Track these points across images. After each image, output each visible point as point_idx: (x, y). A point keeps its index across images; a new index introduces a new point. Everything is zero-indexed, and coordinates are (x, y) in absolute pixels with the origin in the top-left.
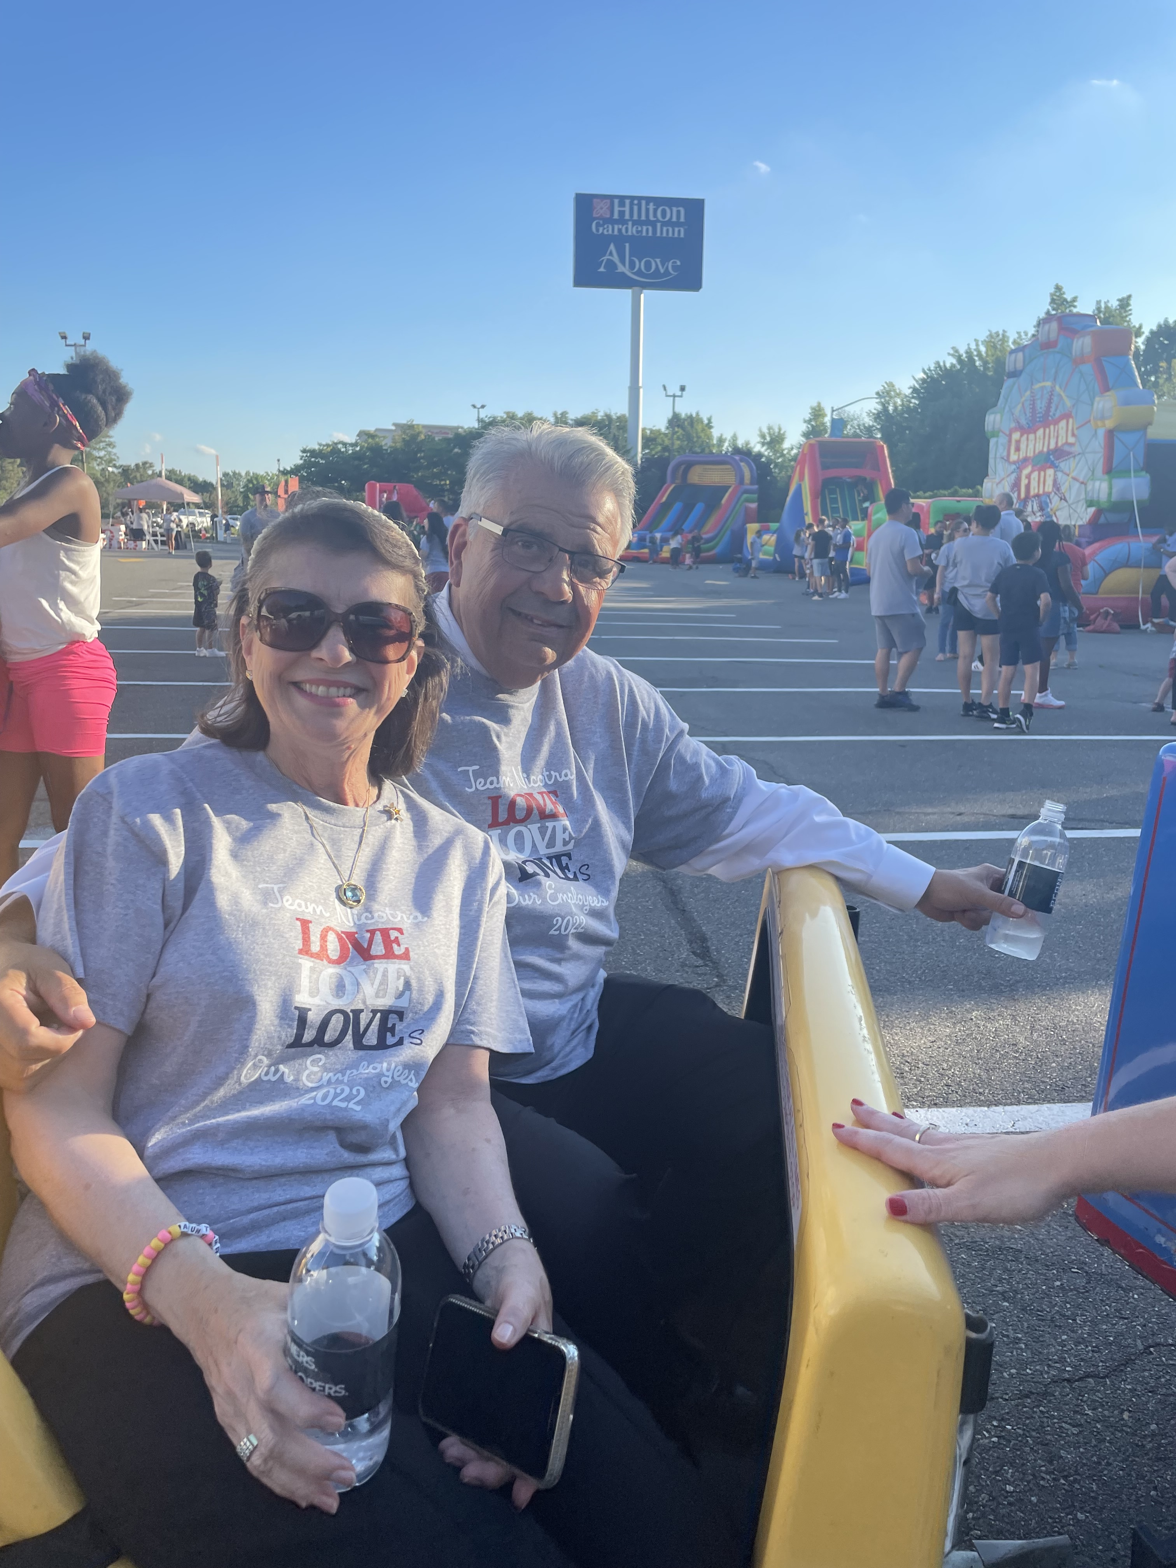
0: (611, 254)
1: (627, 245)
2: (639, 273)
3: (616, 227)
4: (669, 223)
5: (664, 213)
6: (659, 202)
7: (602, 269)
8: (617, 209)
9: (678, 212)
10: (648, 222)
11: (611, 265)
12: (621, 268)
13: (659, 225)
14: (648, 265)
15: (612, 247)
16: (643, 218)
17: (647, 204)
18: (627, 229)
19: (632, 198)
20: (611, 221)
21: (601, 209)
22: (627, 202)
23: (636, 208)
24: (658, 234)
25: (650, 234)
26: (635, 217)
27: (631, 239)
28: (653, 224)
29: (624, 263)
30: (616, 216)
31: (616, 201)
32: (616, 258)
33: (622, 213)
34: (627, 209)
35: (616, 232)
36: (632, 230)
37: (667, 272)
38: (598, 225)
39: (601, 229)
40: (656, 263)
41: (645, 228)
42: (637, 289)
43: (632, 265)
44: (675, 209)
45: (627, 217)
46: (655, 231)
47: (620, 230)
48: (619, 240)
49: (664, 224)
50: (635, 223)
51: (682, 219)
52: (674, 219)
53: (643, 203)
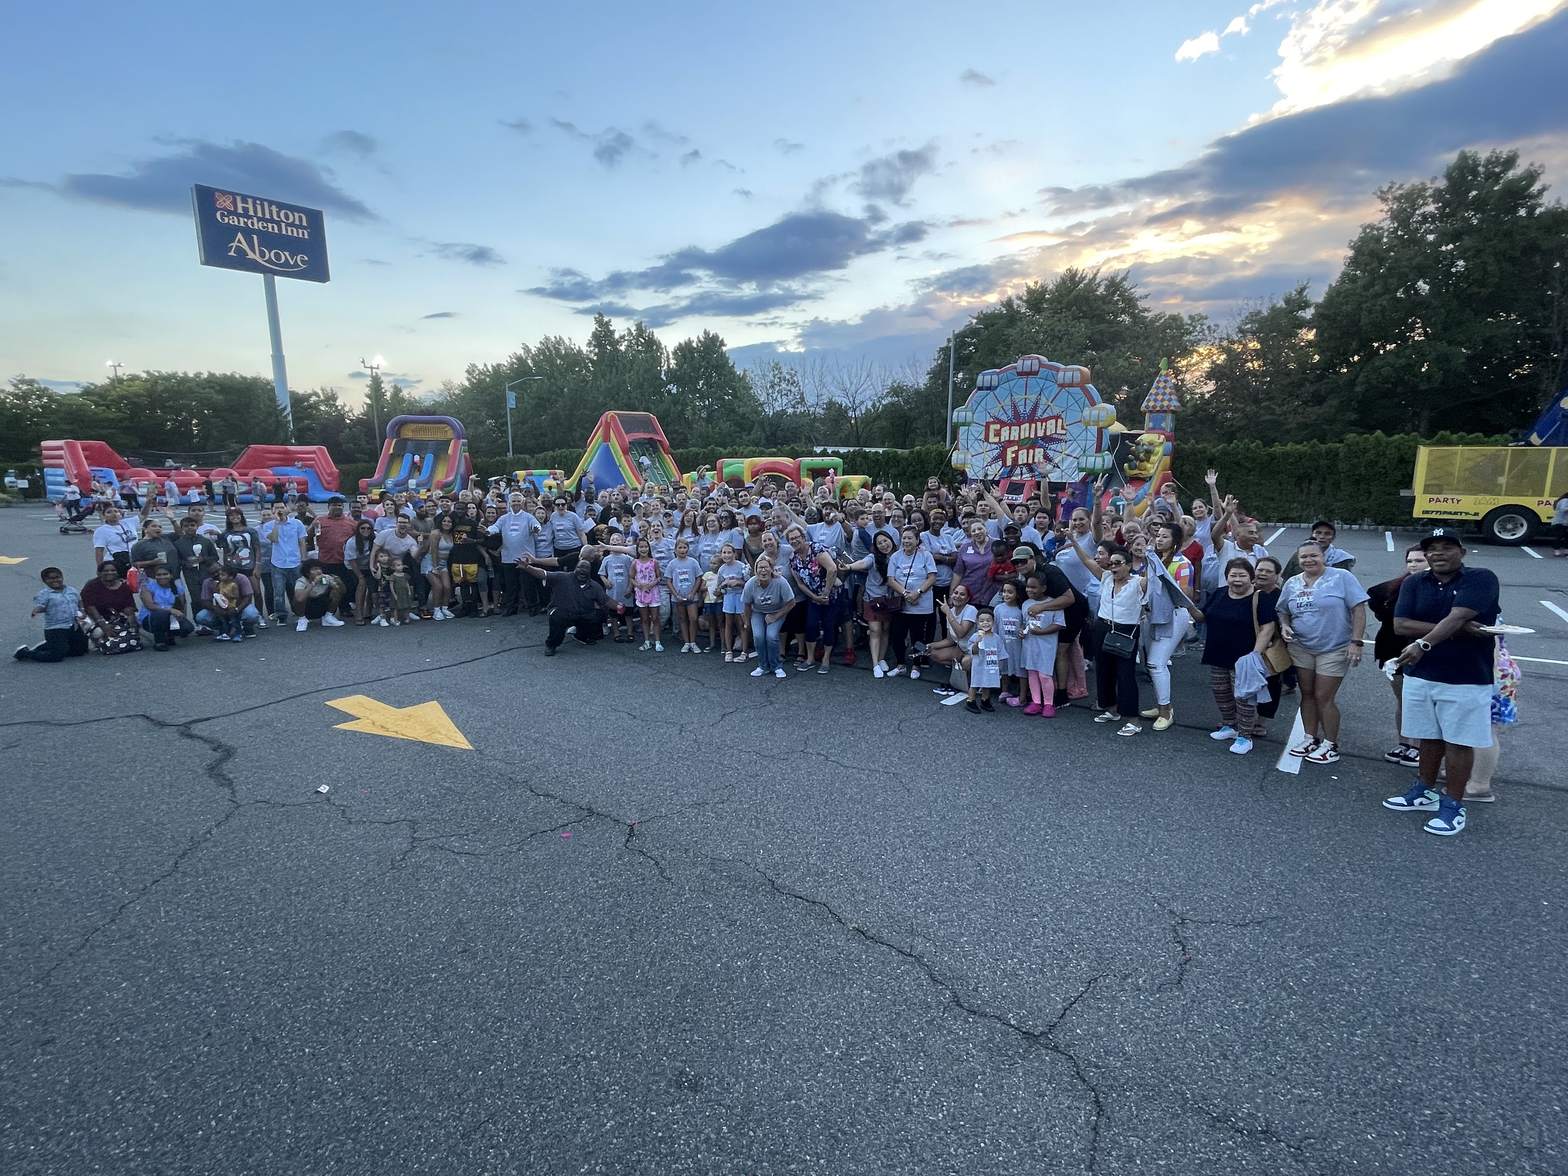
0: (239, 242)
1: (255, 237)
2: (269, 261)
3: (241, 219)
4: (292, 225)
5: (287, 217)
6: (281, 206)
7: (232, 253)
8: (240, 205)
9: (300, 219)
10: (272, 221)
11: (239, 250)
12: (251, 255)
13: (283, 225)
14: (278, 257)
15: (240, 236)
16: (268, 216)
17: (270, 206)
18: (253, 224)
19: (255, 199)
20: (235, 213)
21: (224, 202)
22: (250, 201)
23: (259, 208)
24: (284, 232)
25: (276, 231)
26: (260, 215)
27: (257, 232)
28: (278, 223)
29: (253, 249)
30: (240, 211)
31: (239, 199)
32: (245, 246)
33: (246, 210)
34: (250, 206)
35: (242, 224)
36: (258, 226)
37: (296, 265)
38: (222, 215)
39: (226, 219)
40: (285, 255)
41: (270, 225)
42: (270, 275)
43: (262, 255)
44: (296, 215)
45: (251, 213)
46: (280, 229)
47: (245, 223)
48: (248, 233)
49: (287, 225)
50: (259, 220)
51: (305, 224)
52: (297, 222)
53: (266, 204)
